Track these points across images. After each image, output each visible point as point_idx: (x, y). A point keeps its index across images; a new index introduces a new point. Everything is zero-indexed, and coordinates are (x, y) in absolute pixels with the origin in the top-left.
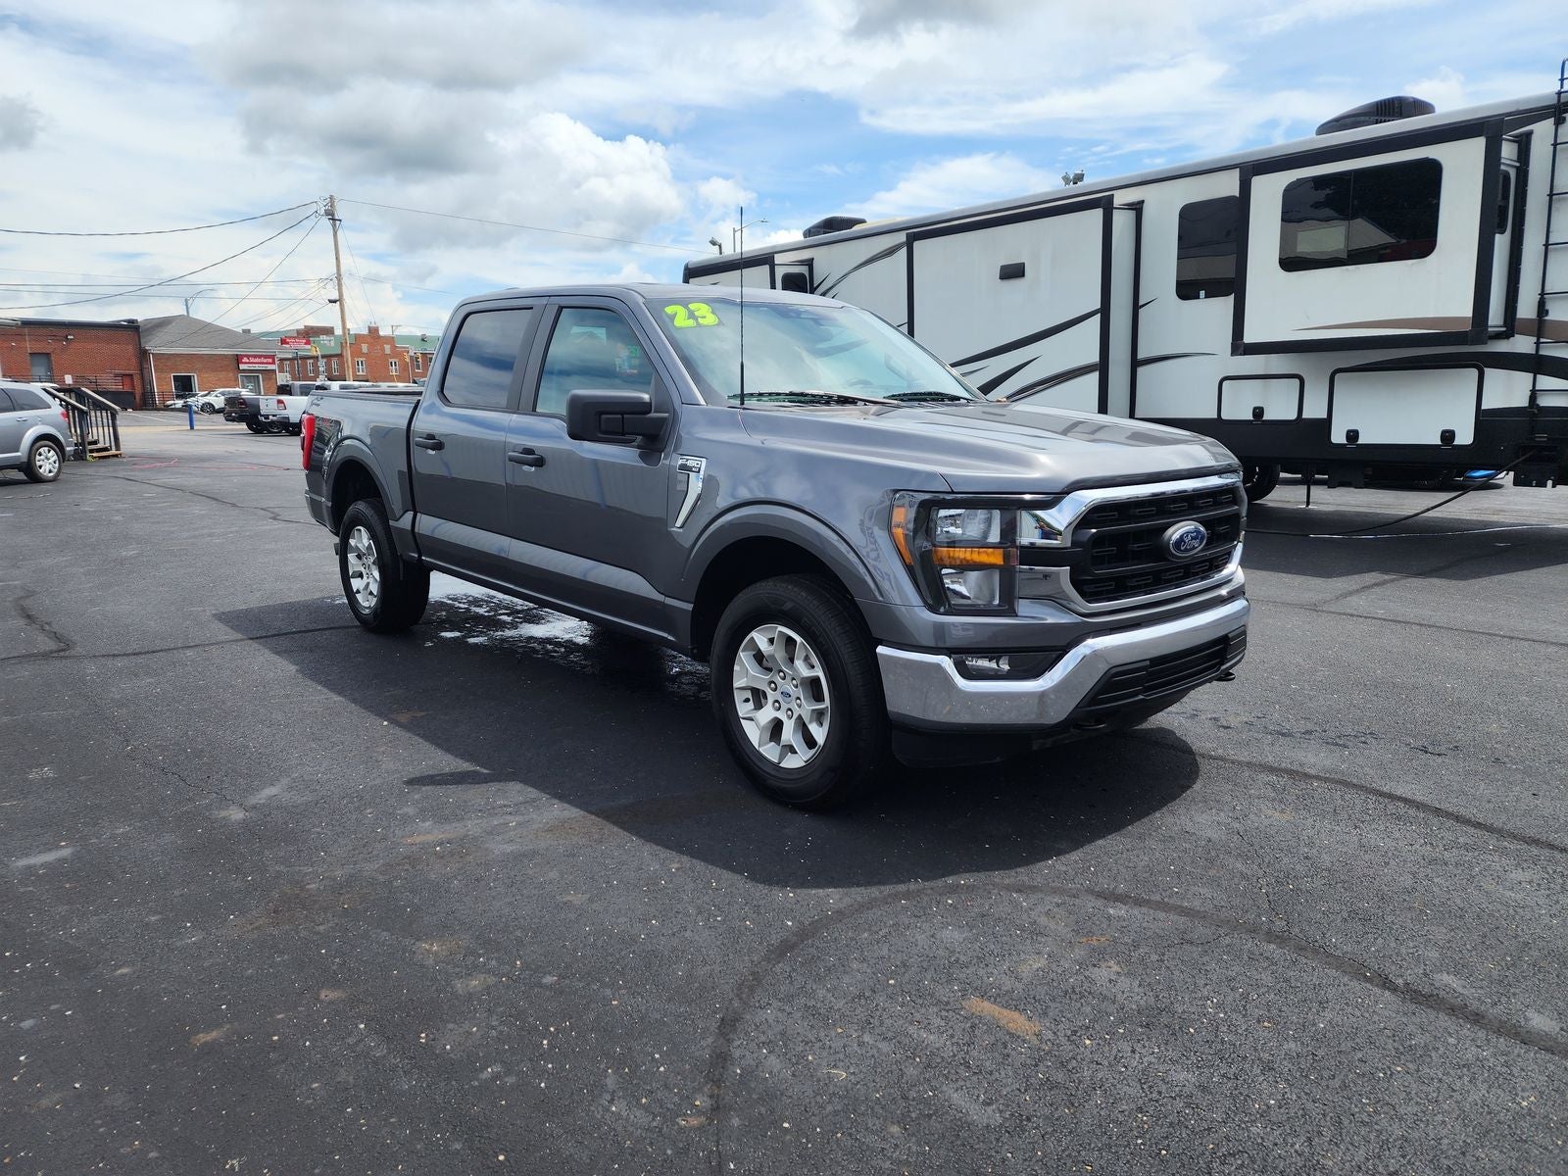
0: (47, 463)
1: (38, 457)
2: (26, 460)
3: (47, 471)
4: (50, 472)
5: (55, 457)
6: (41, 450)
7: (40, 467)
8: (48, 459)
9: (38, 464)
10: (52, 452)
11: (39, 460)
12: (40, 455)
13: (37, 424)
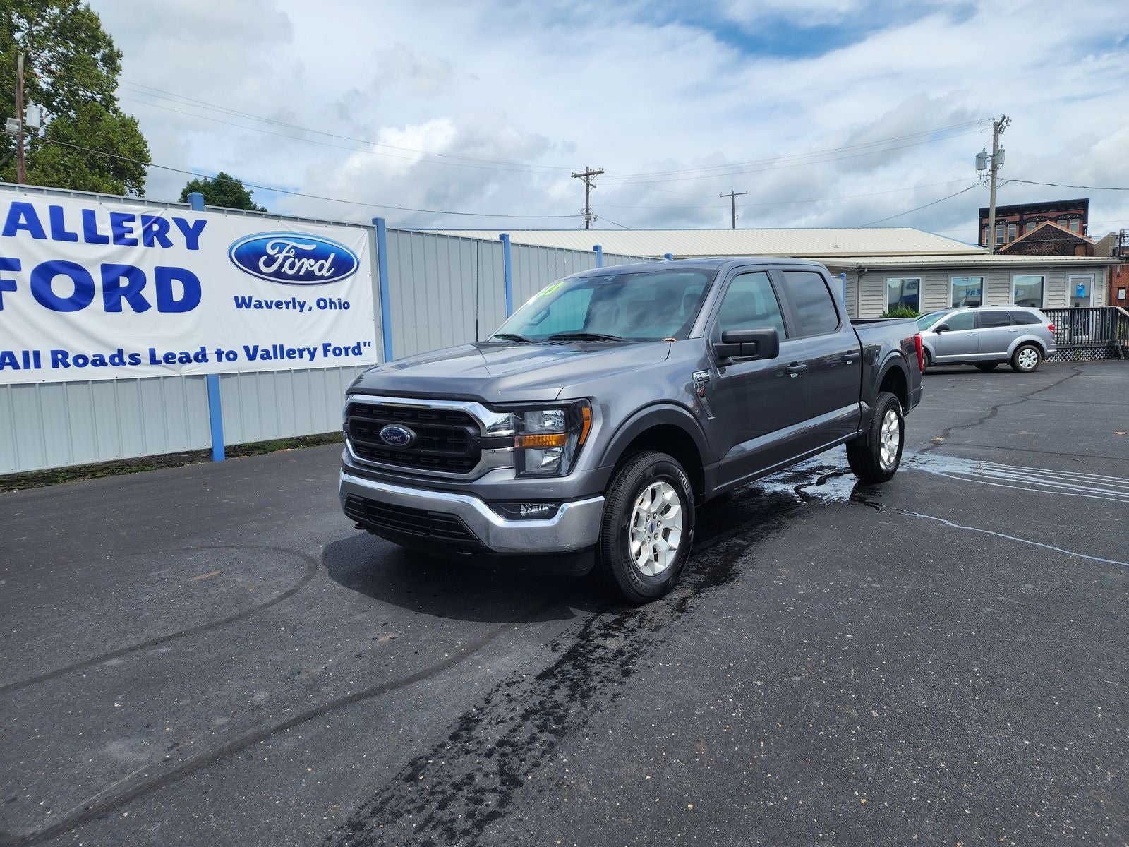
0: (1028, 359)
1: (1021, 355)
2: (1011, 357)
3: (1027, 365)
4: (1029, 365)
5: (1036, 356)
6: (1025, 351)
7: (1022, 362)
8: (1029, 357)
9: (1020, 360)
10: (1034, 353)
11: (1021, 358)
12: (1023, 354)
13: (1025, 334)
